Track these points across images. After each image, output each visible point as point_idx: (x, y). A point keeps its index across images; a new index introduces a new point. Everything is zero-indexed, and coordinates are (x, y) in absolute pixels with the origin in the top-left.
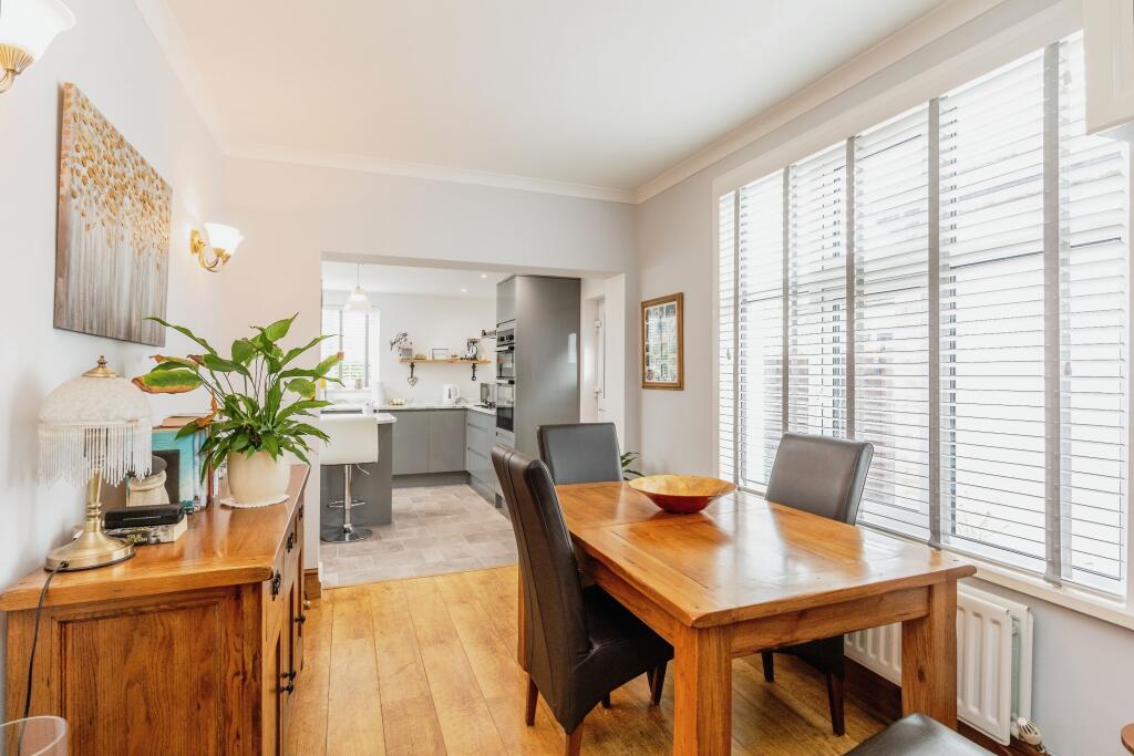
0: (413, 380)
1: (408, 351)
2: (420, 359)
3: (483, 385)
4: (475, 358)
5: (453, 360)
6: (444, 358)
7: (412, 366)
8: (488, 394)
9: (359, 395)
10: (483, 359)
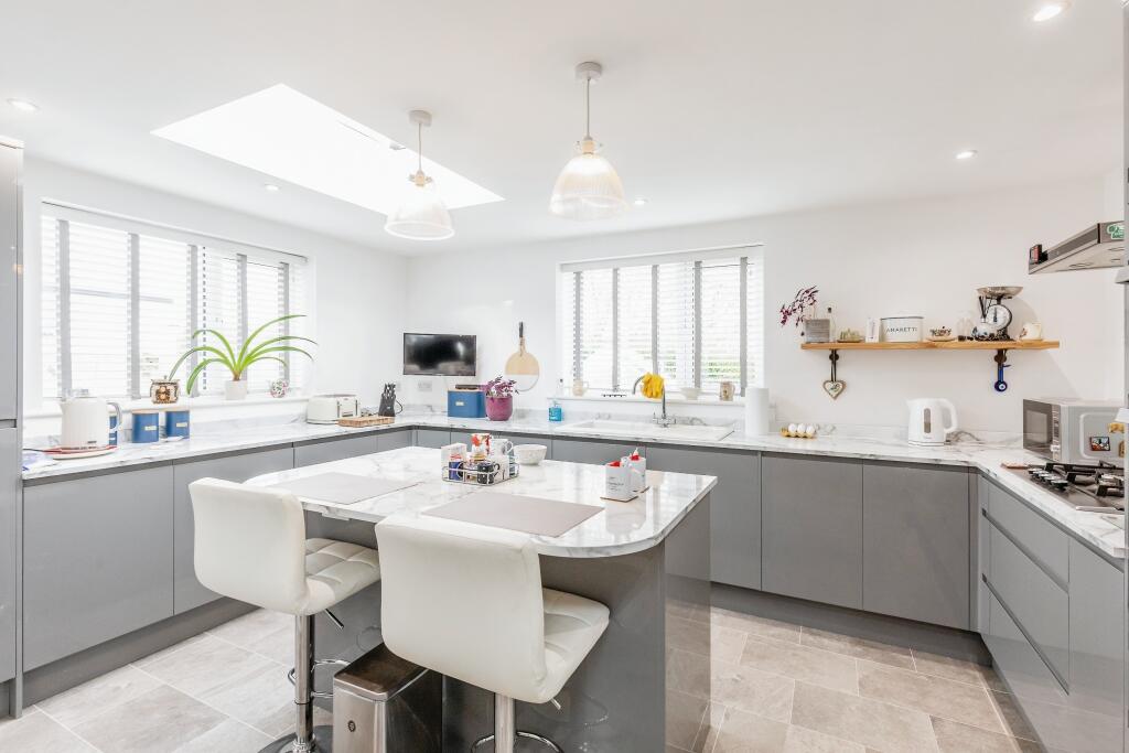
0: (836, 385)
1: (819, 327)
2: (853, 342)
3: (1030, 406)
4: (1004, 335)
5: (937, 342)
6: (912, 337)
7: (834, 357)
8: (1053, 432)
9: (727, 413)
10: (1032, 334)
